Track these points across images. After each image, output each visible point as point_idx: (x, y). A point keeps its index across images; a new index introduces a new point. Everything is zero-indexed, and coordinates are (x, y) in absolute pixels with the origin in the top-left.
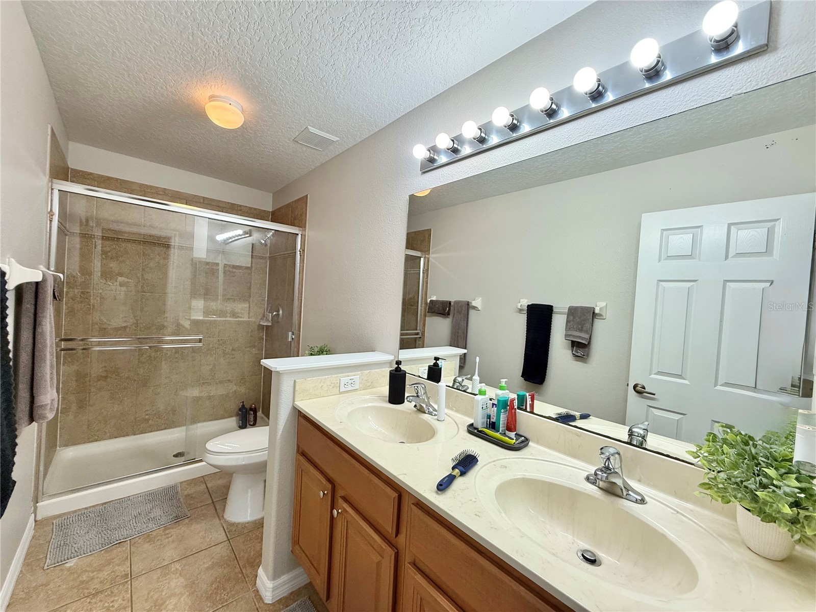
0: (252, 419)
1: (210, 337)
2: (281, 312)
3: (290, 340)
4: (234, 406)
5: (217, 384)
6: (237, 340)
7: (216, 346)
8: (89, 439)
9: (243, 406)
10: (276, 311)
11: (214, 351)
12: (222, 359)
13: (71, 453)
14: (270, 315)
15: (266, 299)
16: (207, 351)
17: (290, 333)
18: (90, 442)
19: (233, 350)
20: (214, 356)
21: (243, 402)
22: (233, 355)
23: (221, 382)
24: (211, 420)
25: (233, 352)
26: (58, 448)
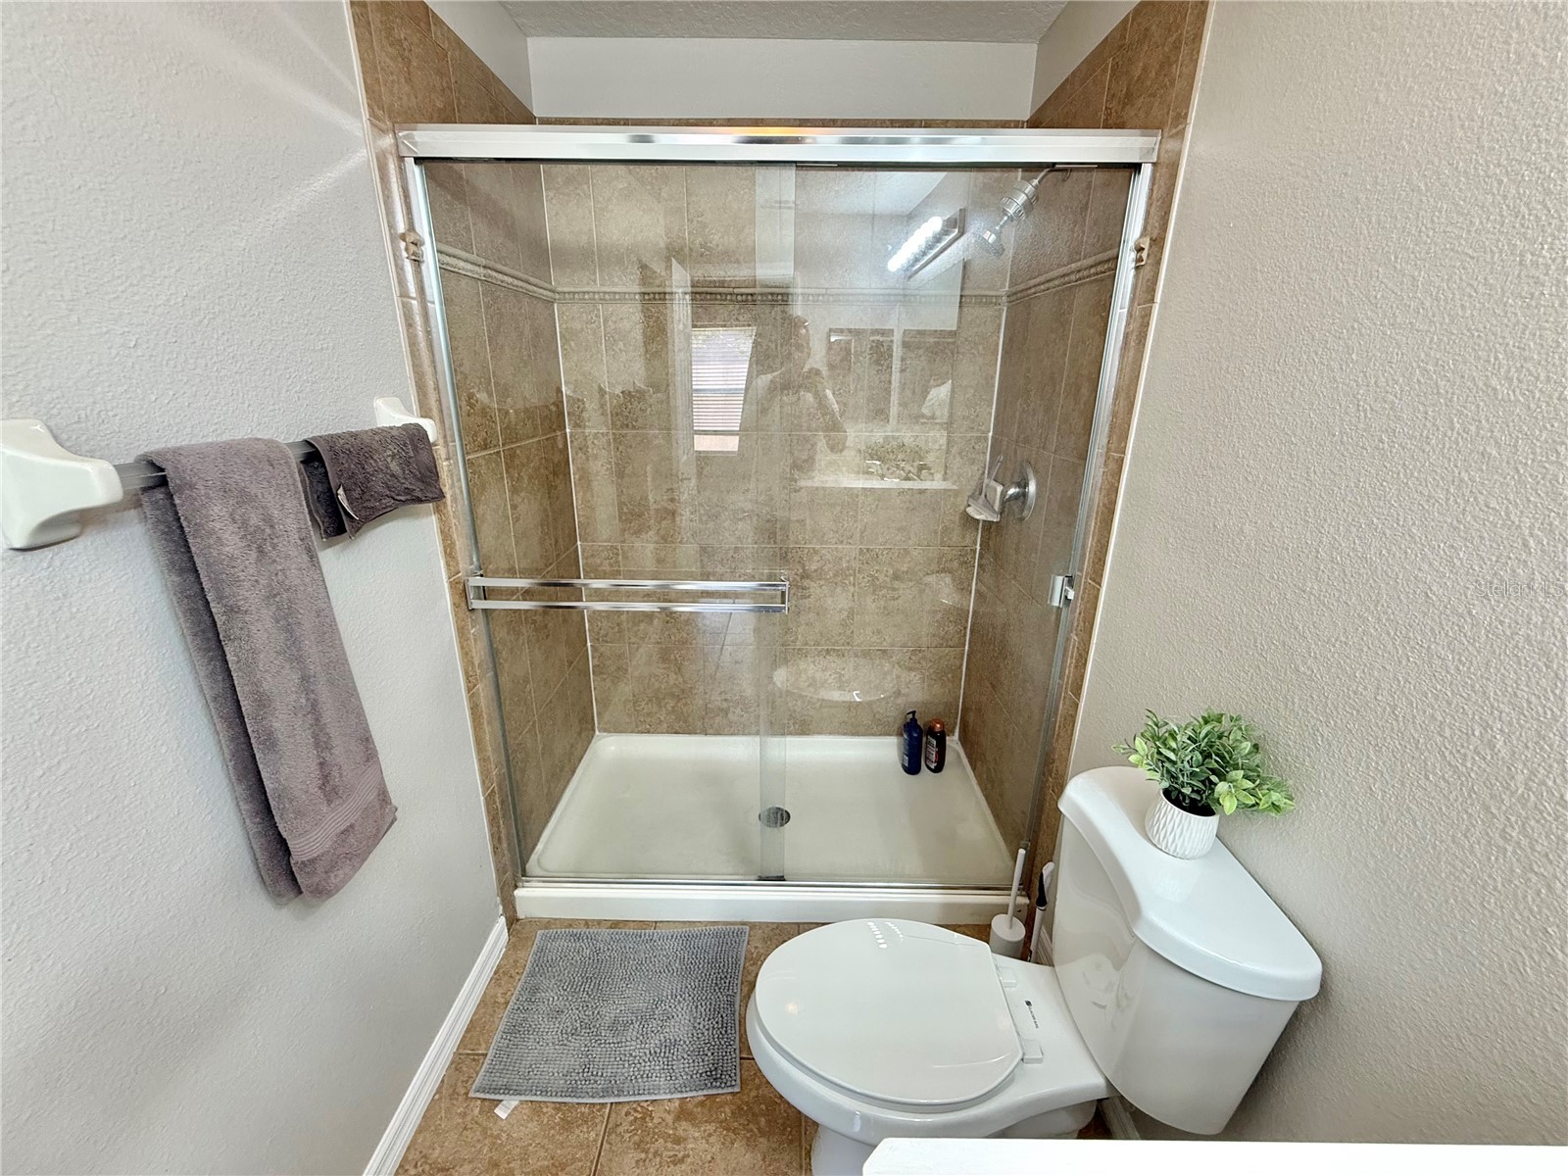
0: (933, 757)
1: (842, 542)
2: (1032, 488)
3: (1056, 603)
4: (895, 715)
5: (856, 656)
6: (907, 552)
7: (856, 565)
8: (637, 726)
9: (914, 720)
10: (1018, 485)
11: (852, 578)
12: (869, 599)
13: (613, 748)
14: (999, 489)
15: (991, 434)
16: (835, 575)
17: (1059, 579)
18: (639, 732)
19: (896, 577)
20: (852, 589)
21: (914, 713)
22: (894, 589)
23: (866, 654)
24: (845, 734)
25: (896, 584)
26: (597, 733)
